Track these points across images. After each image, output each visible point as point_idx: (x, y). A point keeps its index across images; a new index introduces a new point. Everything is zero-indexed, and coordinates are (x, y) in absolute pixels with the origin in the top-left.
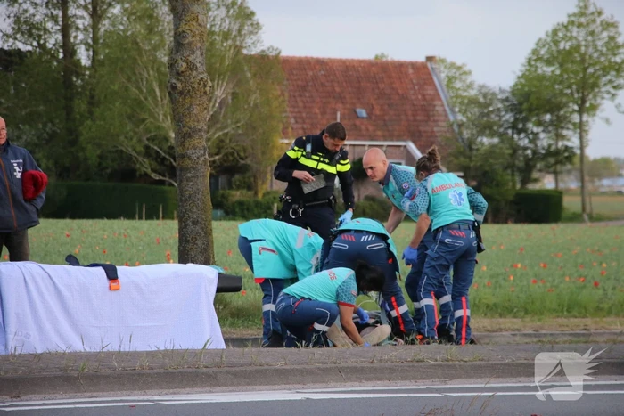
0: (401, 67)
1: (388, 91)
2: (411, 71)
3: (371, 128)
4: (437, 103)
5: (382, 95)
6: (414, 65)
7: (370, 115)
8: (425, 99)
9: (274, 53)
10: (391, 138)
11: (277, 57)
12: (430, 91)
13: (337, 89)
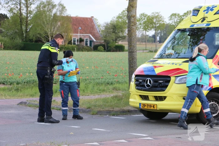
0: (87, 18)
1: (85, 24)
2: (89, 19)
3: (82, 31)
4: (94, 26)
5: (84, 24)
6: (89, 18)
7: (82, 28)
8: (92, 25)
9: (69, 16)
10: (86, 33)
11: (70, 16)
12: (93, 24)
13: (75, 23)
